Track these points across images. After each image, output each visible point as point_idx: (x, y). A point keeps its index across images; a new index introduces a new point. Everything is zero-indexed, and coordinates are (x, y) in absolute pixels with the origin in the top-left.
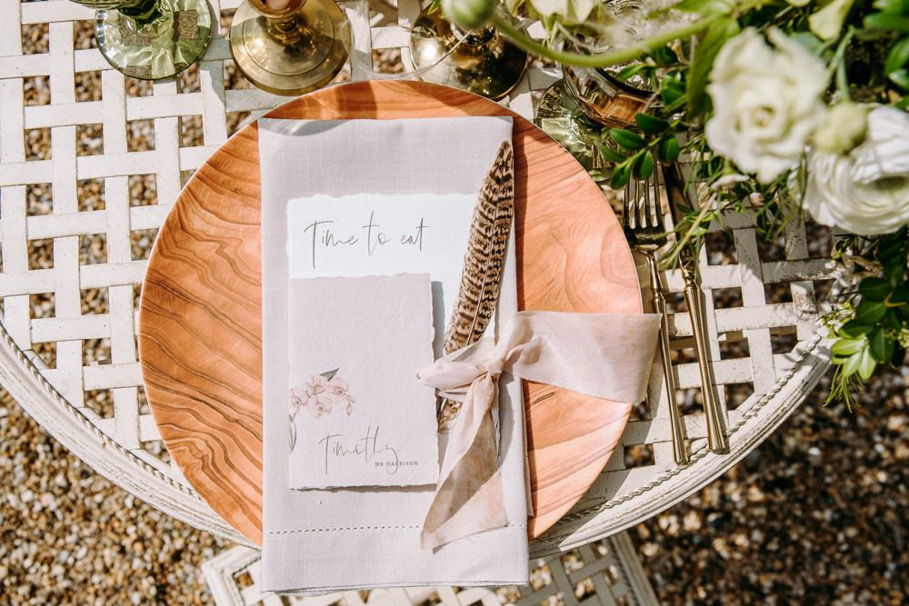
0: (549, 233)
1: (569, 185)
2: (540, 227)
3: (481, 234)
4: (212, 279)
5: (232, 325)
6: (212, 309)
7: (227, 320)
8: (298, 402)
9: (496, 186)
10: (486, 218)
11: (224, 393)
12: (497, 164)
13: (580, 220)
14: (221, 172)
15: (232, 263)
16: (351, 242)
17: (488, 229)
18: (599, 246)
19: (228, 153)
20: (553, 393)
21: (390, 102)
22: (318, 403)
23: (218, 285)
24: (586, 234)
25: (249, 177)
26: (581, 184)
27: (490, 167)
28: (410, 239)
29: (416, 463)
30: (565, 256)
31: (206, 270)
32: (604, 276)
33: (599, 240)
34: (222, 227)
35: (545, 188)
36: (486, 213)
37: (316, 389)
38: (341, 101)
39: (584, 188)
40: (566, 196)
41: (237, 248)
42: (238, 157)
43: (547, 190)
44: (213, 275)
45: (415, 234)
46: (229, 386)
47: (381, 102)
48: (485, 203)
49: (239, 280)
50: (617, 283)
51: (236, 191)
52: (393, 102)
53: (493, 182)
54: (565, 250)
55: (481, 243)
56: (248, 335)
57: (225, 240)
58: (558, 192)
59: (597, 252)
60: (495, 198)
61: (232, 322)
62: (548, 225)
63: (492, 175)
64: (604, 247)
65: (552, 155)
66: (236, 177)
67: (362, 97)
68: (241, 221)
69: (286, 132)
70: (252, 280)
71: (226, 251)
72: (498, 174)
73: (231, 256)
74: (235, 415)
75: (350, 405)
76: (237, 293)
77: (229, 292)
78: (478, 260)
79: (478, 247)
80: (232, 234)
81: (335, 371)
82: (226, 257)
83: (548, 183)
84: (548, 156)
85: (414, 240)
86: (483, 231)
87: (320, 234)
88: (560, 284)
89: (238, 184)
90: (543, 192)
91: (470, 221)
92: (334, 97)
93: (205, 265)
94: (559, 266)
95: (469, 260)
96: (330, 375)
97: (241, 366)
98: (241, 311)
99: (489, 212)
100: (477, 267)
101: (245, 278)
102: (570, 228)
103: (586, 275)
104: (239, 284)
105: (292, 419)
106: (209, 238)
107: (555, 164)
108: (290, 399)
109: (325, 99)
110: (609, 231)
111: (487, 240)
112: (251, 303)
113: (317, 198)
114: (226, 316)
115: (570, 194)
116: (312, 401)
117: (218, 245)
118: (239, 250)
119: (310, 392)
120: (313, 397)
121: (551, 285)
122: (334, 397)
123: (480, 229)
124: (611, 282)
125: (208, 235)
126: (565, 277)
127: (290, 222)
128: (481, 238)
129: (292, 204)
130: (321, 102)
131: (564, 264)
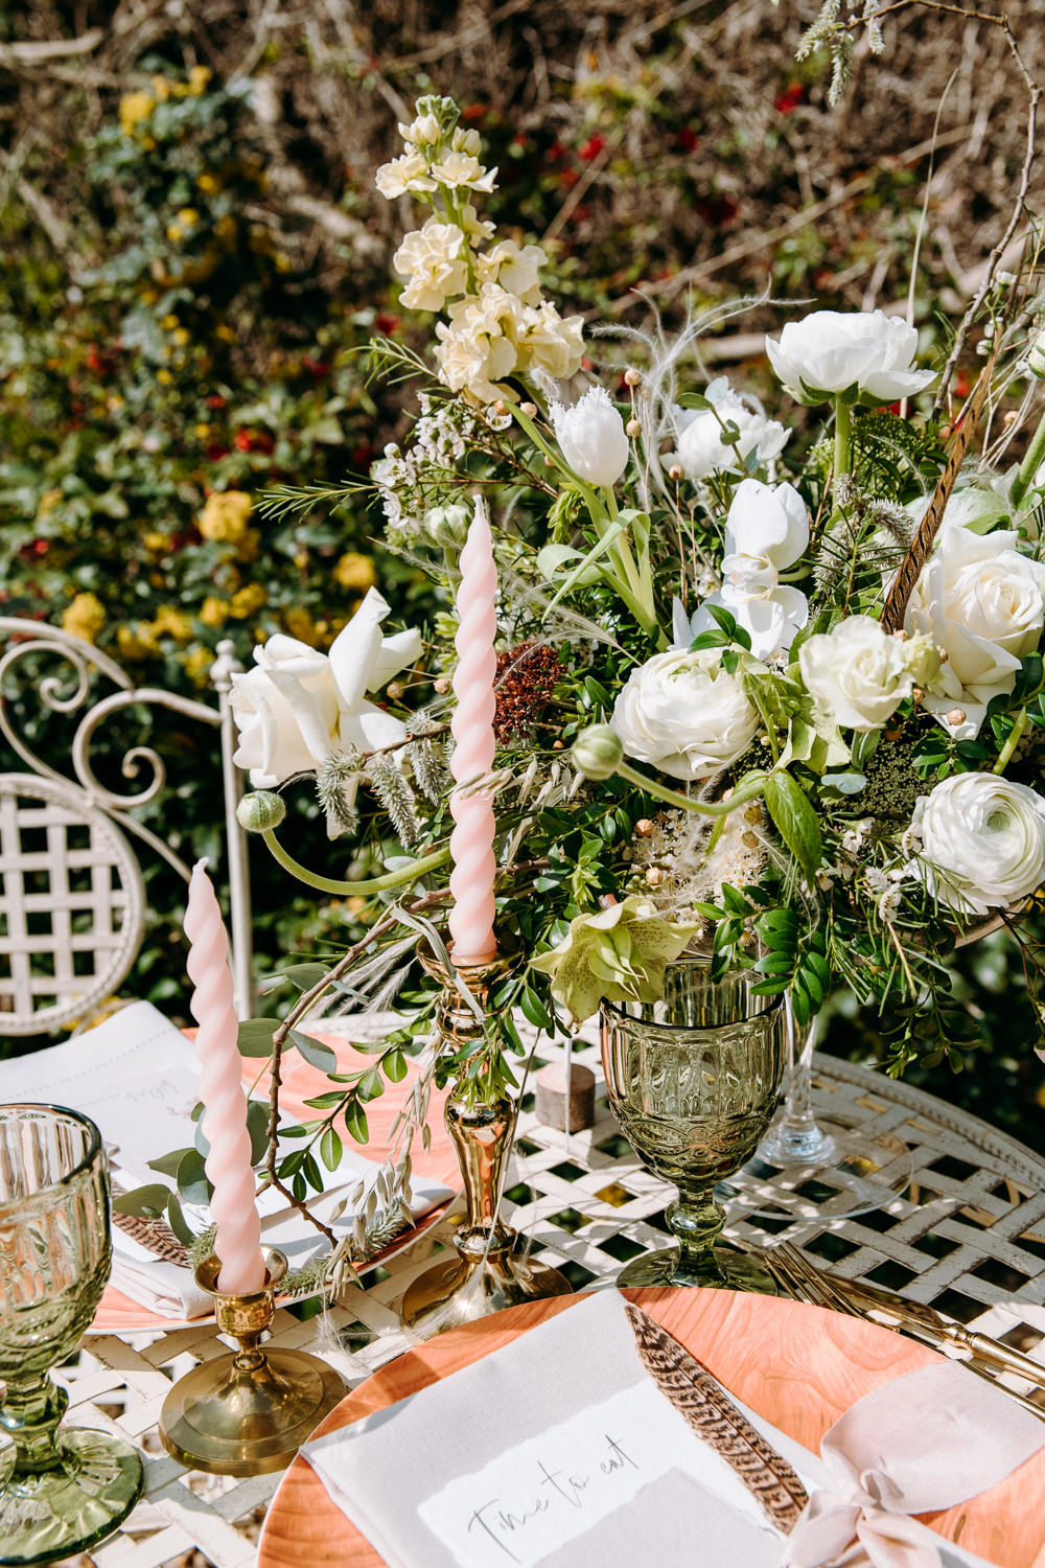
0: (766, 1379)
1: (736, 1319)
2: (748, 1380)
3: (692, 1406)
9: (660, 1353)
10: (682, 1388)
12: (638, 1332)
13: (785, 1341)
14: (293, 1539)
16: (543, 1506)
17: (693, 1397)
18: (834, 1348)
19: (287, 1512)
20: (963, 1517)
24: (807, 1348)
25: (335, 1534)
26: (749, 1307)
27: (636, 1340)
28: (613, 1464)
30: (809, 1387)
32: (873, 1369)
33: (826, 1343)
35: (714, 1341)
36: (675, 1385)
38: (390, 1390)
39: (755, 1308)
40: (744, 1330)
42: (302, 1514)
43: (717, 1342)
45: (613, 1455)
48: (664, 1376)
50: (892, 1363)
51: (328, 1558)
53: (652, 1352)
54: (802, 1380)
55: (702, 1414)
58: (732, 1335)
59: (839, 1355)
60: (671, 1364)
62: (755, 1373)
63: (644, 1345)
64: (840, 1346)
65: (689, 1303)
66: (316, 1540)
67: (412, 1374)
69: (353, 1435)
72: (648, 1340)
78: (717, 1431)
79: (702, 1420)
83: (711, 1335)
84: (684, 1308)
85: (618, 1461)
86: (690, 1402)
87: (494, 1525)
89: (325, 1548)
90: (715, 1347)
91: (667, 1401)
92: (379, 1389)
94: (813, 1401)
95: (706, 1437)
99: (677, 1380)
100: (723, 1437)
102: (782, 1358)
103: (853, 1387)
107: (700, 1309)
109: (369, 1396)
110: (827, 1325)
111: (706, 1407)
113: (451, 1487)
115: (746, 1326)
123: (685, 1402)
124: (886, 1368)
126: (833, 1404)
127: (438, 1531)
128: (697, 1410)
129: (425, 1511)
130: (365, 1401)
131: (815, 1393)
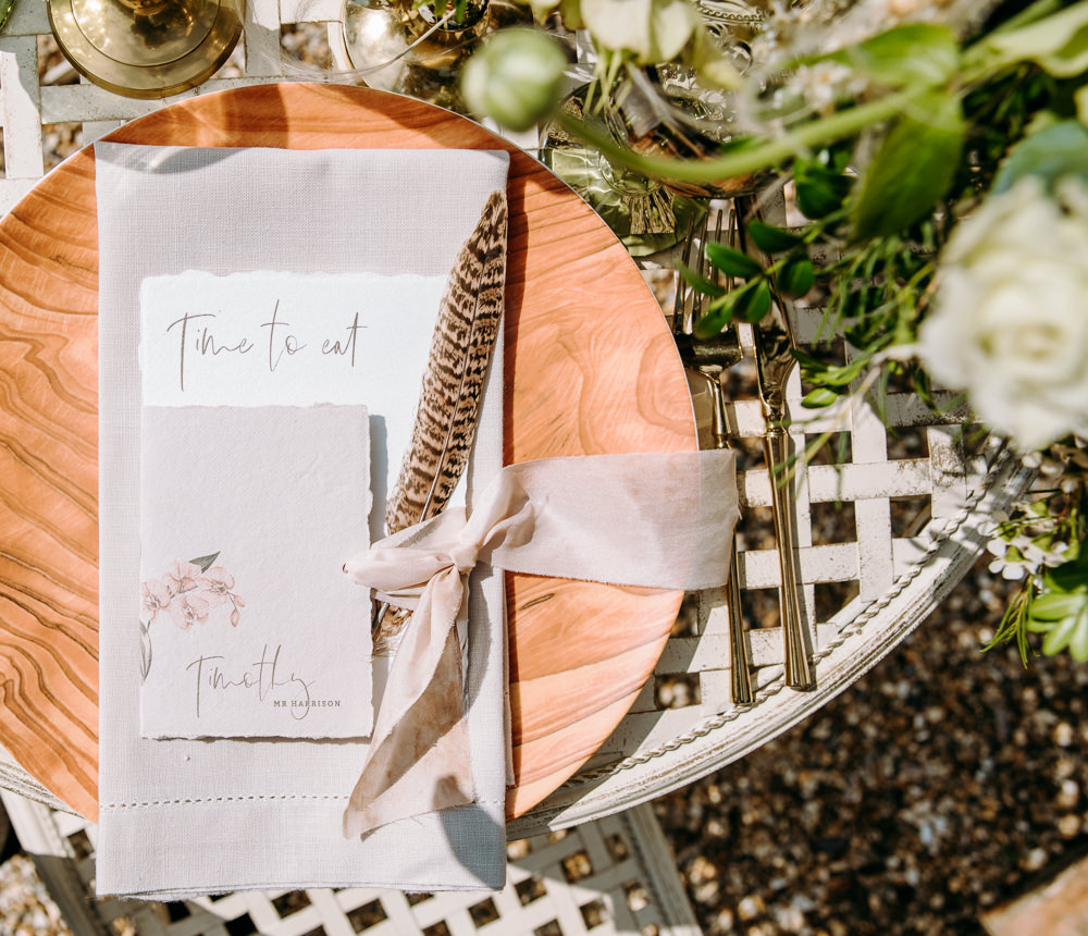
0: (557, 341)
1: (593, 265)
2: (544, 329)
3: (451, 341)
4: (18, 401)
5: (50, 475)
6: (19, 449)
7: (43, 468)
8: (155, 604)
9: (478, 266)
10: (460, 316)
11: (38, 583)
12: (480, 229)
13: (608, 323)
14: (35, 228)
15: (51, 376)
16: (243, 349)
17: (462, 334)
18: (636, 366)
19: (47, 198)
20: (552, 595)
21: (310, 119)
22: (186, 605)
23: (29, 410)
24: (617, 345)
25: (80, 237)
26: (613, 264)
27: (470, 234)
28: (337, 347)
29: (338, 703)
30: (581, 379)
31: (9, 387)
32: (642, 414)
33: (636, 356)
34: (35, 318)
35: (553, 268)
36: (459, 309)
37: (183, 584)
38: (230, 115)
39: (618, 270)
40: (587, 282)
41: (58, 351)
42: (61, 204)
43: (558, 271)
44: (20, 393)
45: (344, 338)
46: (45, 571)
47: (295, 119)
48: (459, 291)
49: (62, 402)
50: (660, 425)
51: (57, 259)
52: (315, 119)
53: (473, 259)
54: (582, 369)
55: (450, 356)
56: (76, 492)
57: (39, 338)
58: (576, 276)
59: (633, 376)
60: (475, 285)
61: (51, 470)
62: (555, 328)
63: (472, 247)
64: (643, 369)
65: (570, 216)
66: (57, 236)
67: (263, 109)
68: (65, 308)
69: (141, 167)
70: (82, 404)
71: (41, 356)
72: (482, 245)
73: (50, 364)
74: (55, 618)
75: (236, 610)
76: (59, 424)
77: (45, 422)
78: (444, 384)
79: (444, 362)
80: (50, 329)
81: (214, 557)
82: (42, 365)
83: (560, 260)
84: (561, 217)
85: (343, 348)
86: (454, 336)
87: (193, 336)
88: (571, 422)
89: (62, 248)
90: (551, 274)
91: (434, 320)
92: (220, 109)
93: (8, 377)
94: (569, 396)
95: (430, 383)
96: (206, 562)
97: (65, 540)
98: (65, 453)
99: (465, 306)
100: (442, 394)
101: (71, 400)
102: (591, 333)
103: (612, 411)
104: (62, 409)
105: (144, 630)
106: (14, 335)
107: (573, 231)
108: (142, 599)
109: (204, 112)
110: (653, 343)
111: (460, 353)
112: (81, 441)
113: (189, 275)
114: (41, 461)
115: (594, 279)
116: (176, 603)
117: (29, 347)
118: (61, 354)
119: (174, 589)
120: (179, 596)
121: (557, 424)
122: (211, 597)
123: (449, 333)
124: (652, 423)
125: (13, 331)
126: (580, 413)
127: (144, 313)
128: (451, 348)
129: (149, 285)
130: (198, 115)
131: (578, 390)
